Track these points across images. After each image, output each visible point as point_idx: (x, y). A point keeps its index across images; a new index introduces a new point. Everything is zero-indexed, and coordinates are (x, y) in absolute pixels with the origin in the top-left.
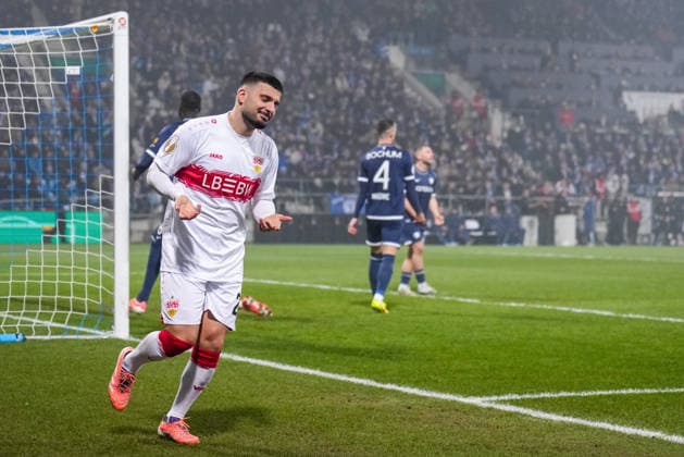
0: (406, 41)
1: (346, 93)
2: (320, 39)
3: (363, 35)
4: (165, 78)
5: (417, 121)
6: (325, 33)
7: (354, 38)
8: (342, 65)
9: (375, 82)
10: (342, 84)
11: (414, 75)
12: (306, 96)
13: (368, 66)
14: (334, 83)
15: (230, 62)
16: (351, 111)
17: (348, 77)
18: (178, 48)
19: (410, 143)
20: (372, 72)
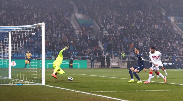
0: (176, 15)
1: (157, 29)
2: (152, 14)
3: (164, 14)
4: (108, 25)
5: (176, 37)
6: (153, 13)
7: (161, 15)
8: (157, 22)
9: (165, 26)
10: (156, 27)
11: (177, 24)
12: (146, 30)
13: (164, 22)
14: (154, 27)
15: (127, 21)
16: (158, 34)
17: (158, 25)
18: (113, 17)
19: (173, 43)
20: (165, 24)
